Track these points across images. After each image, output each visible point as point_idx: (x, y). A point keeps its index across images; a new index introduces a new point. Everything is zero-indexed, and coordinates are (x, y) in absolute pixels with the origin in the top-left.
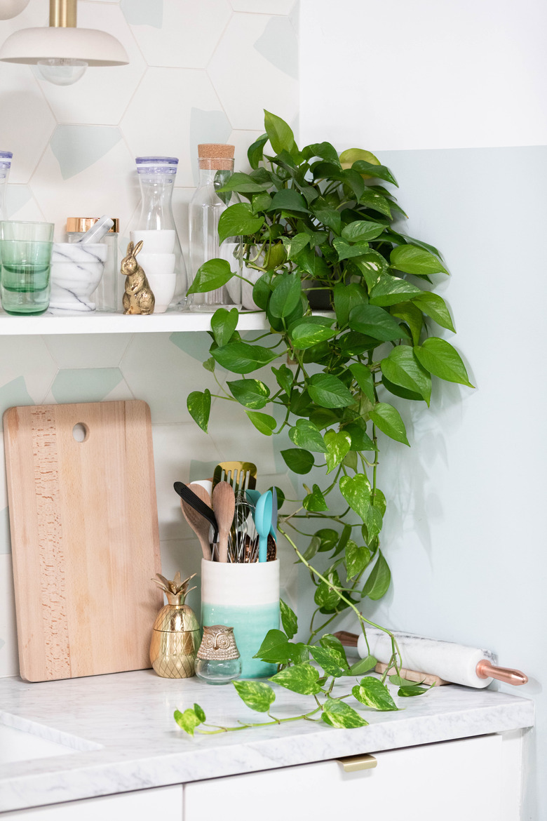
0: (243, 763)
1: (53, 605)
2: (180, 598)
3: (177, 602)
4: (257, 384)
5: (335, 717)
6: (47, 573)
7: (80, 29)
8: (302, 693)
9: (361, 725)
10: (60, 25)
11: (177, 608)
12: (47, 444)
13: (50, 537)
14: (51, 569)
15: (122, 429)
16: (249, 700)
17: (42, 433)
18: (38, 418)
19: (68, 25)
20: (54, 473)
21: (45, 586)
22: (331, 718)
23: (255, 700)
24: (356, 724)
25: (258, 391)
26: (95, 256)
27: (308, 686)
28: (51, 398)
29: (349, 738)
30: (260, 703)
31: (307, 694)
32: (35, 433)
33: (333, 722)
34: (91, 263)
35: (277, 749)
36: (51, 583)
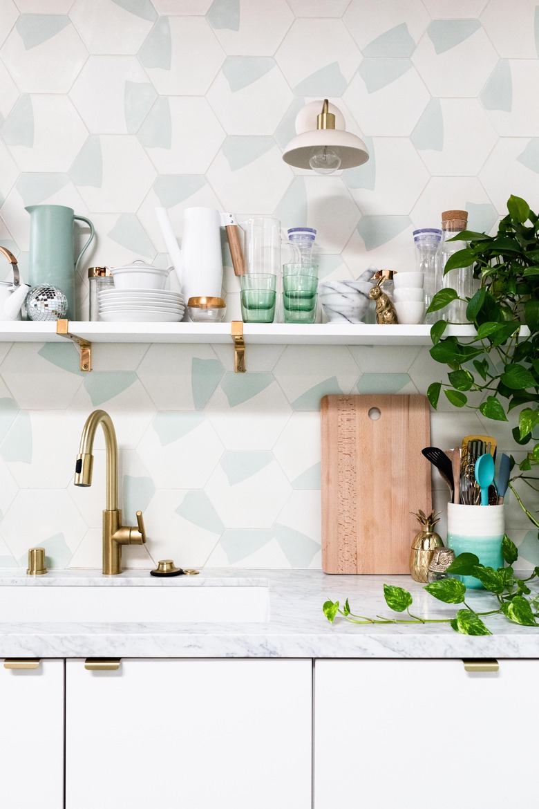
0: (365, 650)
1: (346, 526)
2: (429, 527)
3: (427, 529)
4: (466, 373)
5: (463, 624)
6: (343, 503)
7: (337, 130)
8: (445, 601)
9: (484, 634)
10: (322, 128)
11: (428, 533)
12: (348, 420)
13: (347, 480)
14: (346, 501)
15: (406, 413)
16: (390, 601)
17: (345, 413)
18: (343, 403)
19: (327, 128)
20: (353, 439)
21: (341, 511)
22: (459, 624)
23: (395, 602)
24: (479, 632)
25: (466, 377)
26: (355, 289)
27: (453, 596)
28: (356, 391)
29: (471, 643)
30: (399, 604)
31: (449, 603)
32: (340, 412)
33: (459, 628)
34: (352, 293)
35: (398, 643)
36: (346, 510)
